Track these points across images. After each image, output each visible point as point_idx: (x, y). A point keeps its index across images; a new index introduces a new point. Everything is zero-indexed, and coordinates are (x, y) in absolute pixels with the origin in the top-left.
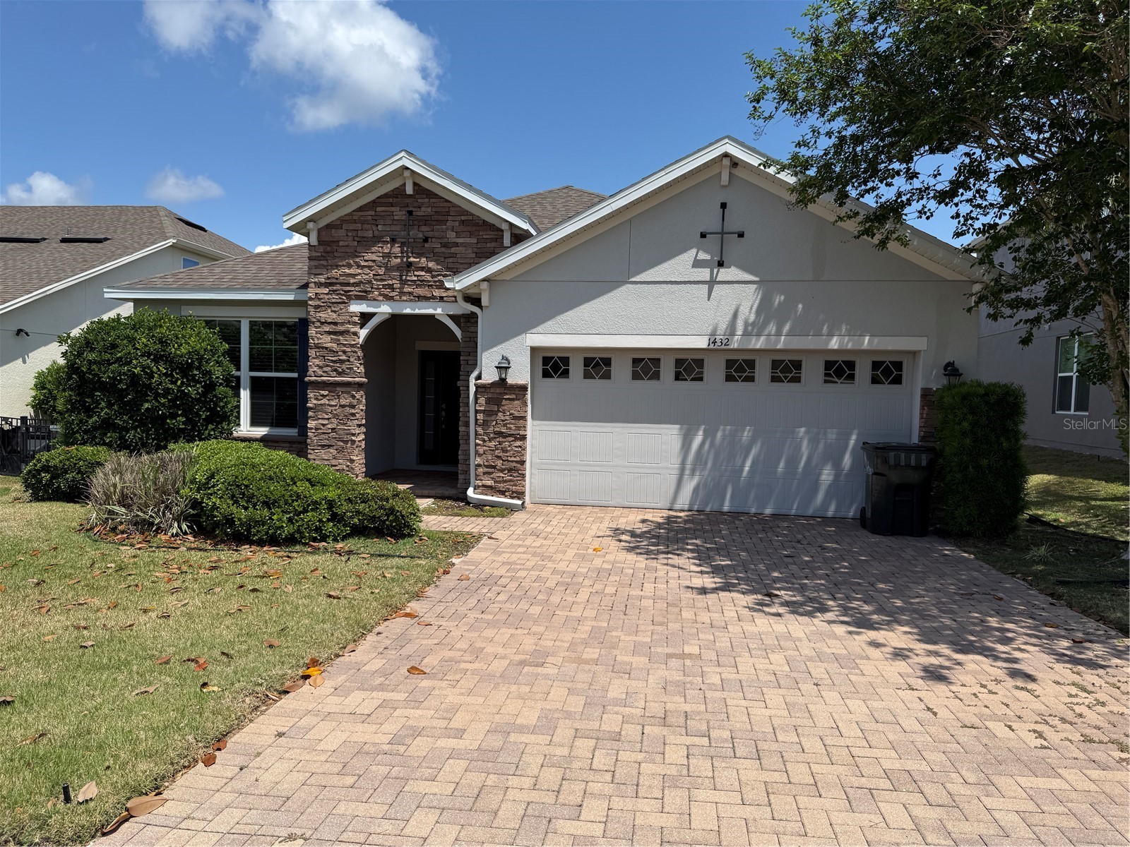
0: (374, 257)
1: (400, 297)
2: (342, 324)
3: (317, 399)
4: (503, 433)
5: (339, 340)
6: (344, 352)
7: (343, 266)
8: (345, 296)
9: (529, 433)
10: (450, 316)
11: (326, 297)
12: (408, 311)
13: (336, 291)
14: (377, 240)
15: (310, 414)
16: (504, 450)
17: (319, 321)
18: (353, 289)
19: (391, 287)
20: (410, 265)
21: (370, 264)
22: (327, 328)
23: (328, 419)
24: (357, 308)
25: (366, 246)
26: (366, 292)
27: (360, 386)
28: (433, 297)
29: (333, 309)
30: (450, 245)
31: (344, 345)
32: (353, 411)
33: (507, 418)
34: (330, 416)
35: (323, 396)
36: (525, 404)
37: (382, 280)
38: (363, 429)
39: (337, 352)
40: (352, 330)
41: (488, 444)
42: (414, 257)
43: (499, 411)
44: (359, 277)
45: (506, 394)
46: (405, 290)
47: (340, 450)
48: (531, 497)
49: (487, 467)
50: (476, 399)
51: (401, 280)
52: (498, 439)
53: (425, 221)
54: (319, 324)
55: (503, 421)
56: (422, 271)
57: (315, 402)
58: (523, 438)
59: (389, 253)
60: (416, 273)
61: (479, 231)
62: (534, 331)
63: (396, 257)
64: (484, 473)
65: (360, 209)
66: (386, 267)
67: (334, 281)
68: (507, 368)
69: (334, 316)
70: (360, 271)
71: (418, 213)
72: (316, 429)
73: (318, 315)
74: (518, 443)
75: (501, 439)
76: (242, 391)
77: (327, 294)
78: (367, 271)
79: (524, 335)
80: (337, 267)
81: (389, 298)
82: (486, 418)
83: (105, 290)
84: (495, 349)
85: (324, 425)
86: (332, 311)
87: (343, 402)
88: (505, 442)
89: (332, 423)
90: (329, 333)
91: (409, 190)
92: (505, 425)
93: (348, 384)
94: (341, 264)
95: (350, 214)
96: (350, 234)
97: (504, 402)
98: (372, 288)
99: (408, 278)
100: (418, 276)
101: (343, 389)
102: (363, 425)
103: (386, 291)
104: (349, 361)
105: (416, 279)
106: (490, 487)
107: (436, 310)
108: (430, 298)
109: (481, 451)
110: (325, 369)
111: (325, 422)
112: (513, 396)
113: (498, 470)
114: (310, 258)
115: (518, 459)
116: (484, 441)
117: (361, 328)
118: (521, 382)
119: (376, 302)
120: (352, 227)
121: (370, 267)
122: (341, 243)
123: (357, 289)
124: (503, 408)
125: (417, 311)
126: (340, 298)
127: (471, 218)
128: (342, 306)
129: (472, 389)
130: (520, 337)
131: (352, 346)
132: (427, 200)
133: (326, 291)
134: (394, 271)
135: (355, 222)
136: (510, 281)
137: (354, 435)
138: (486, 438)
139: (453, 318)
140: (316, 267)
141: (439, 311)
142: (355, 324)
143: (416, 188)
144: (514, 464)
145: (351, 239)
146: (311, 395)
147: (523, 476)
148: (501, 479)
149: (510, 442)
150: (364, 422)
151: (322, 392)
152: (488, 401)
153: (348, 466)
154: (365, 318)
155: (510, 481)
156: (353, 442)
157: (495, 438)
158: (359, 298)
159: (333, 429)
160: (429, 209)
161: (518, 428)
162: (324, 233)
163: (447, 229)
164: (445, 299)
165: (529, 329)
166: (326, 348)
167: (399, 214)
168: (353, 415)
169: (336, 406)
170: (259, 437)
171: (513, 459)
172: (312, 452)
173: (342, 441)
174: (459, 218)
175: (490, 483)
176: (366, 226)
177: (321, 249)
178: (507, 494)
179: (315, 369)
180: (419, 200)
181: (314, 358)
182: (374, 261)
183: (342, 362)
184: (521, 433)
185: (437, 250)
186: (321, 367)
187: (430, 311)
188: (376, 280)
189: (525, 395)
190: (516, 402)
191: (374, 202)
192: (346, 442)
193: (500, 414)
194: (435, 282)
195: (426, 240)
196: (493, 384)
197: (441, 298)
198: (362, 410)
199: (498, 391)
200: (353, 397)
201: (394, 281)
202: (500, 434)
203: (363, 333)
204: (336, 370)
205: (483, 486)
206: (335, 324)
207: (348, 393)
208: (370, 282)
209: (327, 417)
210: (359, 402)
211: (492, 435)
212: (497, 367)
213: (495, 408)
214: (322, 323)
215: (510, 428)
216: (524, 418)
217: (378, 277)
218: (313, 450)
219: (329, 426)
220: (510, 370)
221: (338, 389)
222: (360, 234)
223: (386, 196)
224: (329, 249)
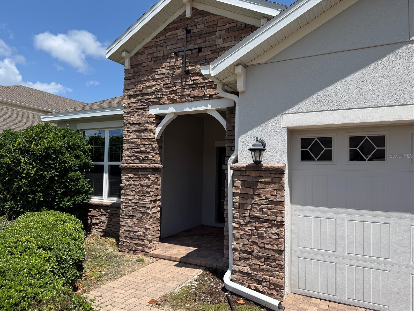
0: (163, 71)
1: (181, 99)
2: (143, 124)
3: (126, 180)
4: (258, 218)
5: (141, 136)
6: (144, 145)
7: (145, 81)
8: (146, 103)
9: (287, 220)
10: (217, 110)
11: (134, 105)
12: (187, 110)
13: (140, 100)
14: (166, 57)
15: (123, 191)
16: (260, 236)
17: (129, 123)
18: (150, 97)
19: (175, 92)
20: (187, 72)
21: (161, 76)
22: (134, 128)
23: (133, 195)
24: (154, 111)
25: (159, 63)
26: (159, 98)
27: (155, 170)
28: (205, 96)
29: (138, 113)
30: (218, 51)
31: (144, 139)
32: (148, 190)
33: (263, 202)
34: (134, 193)
35: (130, 178)
36: (282, 188)
37: (169, 88)
38: (159, 203)
39: (140, 145)
40: (150, 128)
41: (244, 228)
42: (192, 66)
43: (254, 194)
44: (154, 88)
45: (262, 177)
46: (185, 93)
47: (140, 220)
48: (291, 287)
49: (244, 252)
50: (233, 182)
51: (182, 85)
52: (254, 224)
53: (200, 35)
54: (129, 125)
55: (258, 205)
56: (197, 76)
57: (125, 182)
58: (281, 225)
59: (174, 66)
60: (192, 78)
61: (242, 34)
62: (290, 111)
63: (178, 68)
64: (241, 259)
65: (156, 37)
66: (172, 77)
67: (139, 93)
68: (261, 151)
69: (139, 118)
70: (154, 83)
71: (195, 30)
72: (126, 203)
73: (129, 118)
74: (275, 230)
75: (257, 224)
76: (104, 174)
77: (134, 103)
78: (159, 82)
79: (280, 116)
80: (141, 82)
81: (173, 101)
82: (242, 202)
83: (42, 117)
84: (251, 132)
85: (130, 200)
86: (138, 115)
87: (143, 182)
88: (261, 227)
89: (135, 198)
90: (135, 131)
91: (188, 14)
92: (261, 210)
93: (145, 169)
94: (143, 79)
95: (150, 42)
96: (149, 57)
97: (259, 186)
98: (163, 95)
99: (187, 83)
100: (194, 80)
101: (143, 173)
102: (159, 200)
103: (172, 96)
104: (146, 151)
105: (192, 83)
106: (247, 274)
107: (207, 107)
108: (202, 97)
109: (237, 235)
110: (132, 158)
111: (131, 198)
112: (269, 180)
113: (255, 257)
114: (125, 79)
115: (275, 247)
116: (240, 224)
117: (156, 126)
118: (277, 164)
119: (165, 106)
120: (151, 51)
121: (161, 79)
122: (144, 64)
123: (153, 97)
124: (259, 191)
125: (193, 109)
126: (143, 105)
127: (235, 24)
128: (143, 111)
129: (230, 173)
130: (276, 119)
131: (149, 140)
132: (201, 18)
133: (134, 100)
134: (177, 79)
135: (152, 47)
136: (266, 63)
137: (148, 208)
138: (242, 222)
139: (221, 112)
140: (129, 84)
141: (210, 107)
142: (151, 123)
143: (194, 11)
144: (271, 253)
145: (149, 60)
146: (123, 177)
147: (282, 267)
148: (257, 267)
149: (266, 228)
150: (159, 197)
151: (130, 175)
152: (245, 184)
153: (144, 233)
154: (159, 118)
155: (268, 270)
156: (148, 214)
157: (251, 222)
158: (155, 103)
159: (136, 203)
160: (203, 26)
161: (275, 214)
162: (134, 59)
163: (216, 38)
164: (214, 96)
165: (285, 110)
166: (133, 142)
167: (181, 34)
168: (148, 192)
169: (138, 185)
170: (109, 204)
171: (269, 247)
172: (122, 220)
173: (141, 213)
174: (225, 27)
175: (246, 269)
176: (159, 48)
177: (132, 70)
178: (264, 284)
179: (126, 158)
180: (196, 20)
181: (126, 150)
182: (164, 74)
183: (142, 152)
184: (279, 219)
185: (208, 57)
186: (130, 157)
187: (203, 108)
188: (165, 88)
189: (281, 179)
190: (272, 186)
191: (165, 30)
192: (143, 214)
193: (256, 198)
194: (206, 83)
195: (200, 50)
196: (248, 167)
197: (211, 96)
198: (157, 189)
199: (253, 173)
200: (149, 179)
201: (177, 87)
202: (256, 218)
203: (158, 130)
204: (138, 159)
205: (240, 272)
206: (139, 124)
207: (146, 175)
208: (161, 90)
209: (132, 194)
210: (154, 182)
211: (248, 219)
212: (251, 150)
213: (251, 192)
214: (131, 124)
215: (266, 213)
216: (281, 203)
217: (167, 86)
218: (123, 218)
219: (133, 201)
220: (265, 153)
221: (140, 173)
222: (155, 55)
223: (173, 23)
224: (136, 70)
